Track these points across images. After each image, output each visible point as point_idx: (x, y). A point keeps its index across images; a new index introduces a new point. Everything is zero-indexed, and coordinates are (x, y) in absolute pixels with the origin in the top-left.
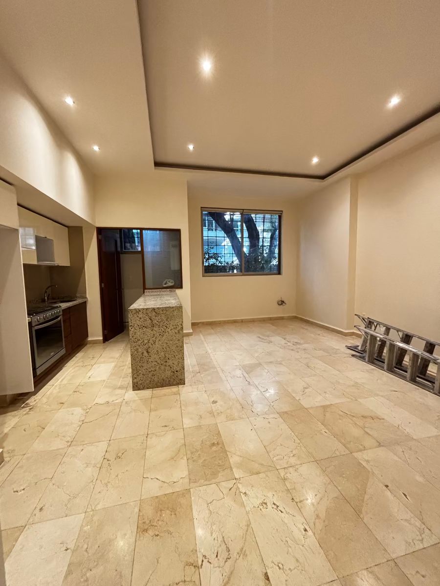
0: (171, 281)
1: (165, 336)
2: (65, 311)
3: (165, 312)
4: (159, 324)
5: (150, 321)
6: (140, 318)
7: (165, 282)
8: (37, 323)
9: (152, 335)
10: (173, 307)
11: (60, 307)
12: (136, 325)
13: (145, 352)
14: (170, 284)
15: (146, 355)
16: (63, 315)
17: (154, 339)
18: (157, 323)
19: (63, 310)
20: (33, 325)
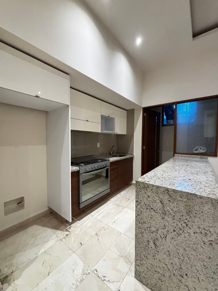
0: (203, 148)
1: (183, 236)
2: (112, 163)
3: (185, 200)
4: (173, 214)
5: (160, 204)
6: (149, 197)
7: (196, 148)
8: (85, 171)
9: (162, 225)
10: (201, 197)
11: (109, 160)
12: (142, 203)
13: (152, 242)
14: (202, 151)
15: (153, 246)
16: (110, 166)
17: (165, 231)
18: (171, 212)
19: (111, 163)
20: (81, 173)
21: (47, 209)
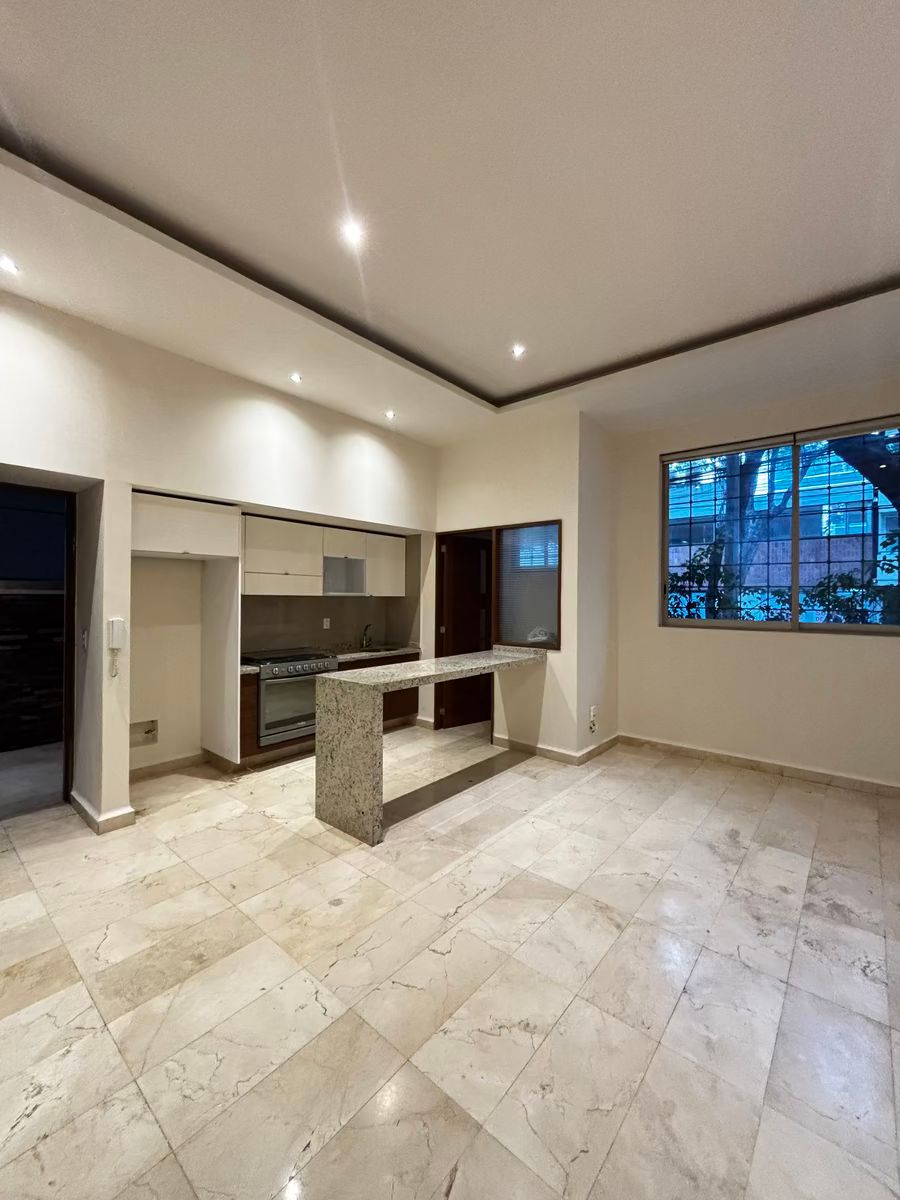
1: (351, 736)
4: (344, 712)
5: (335, 702)
8: (271, 675)
9: (337, 729)
13: (329, 756)
14: (541, 638)
15: (331, 761)
17: (339, 737)
18: (343, 709)
20: (262, 677)
21: (199, 752)
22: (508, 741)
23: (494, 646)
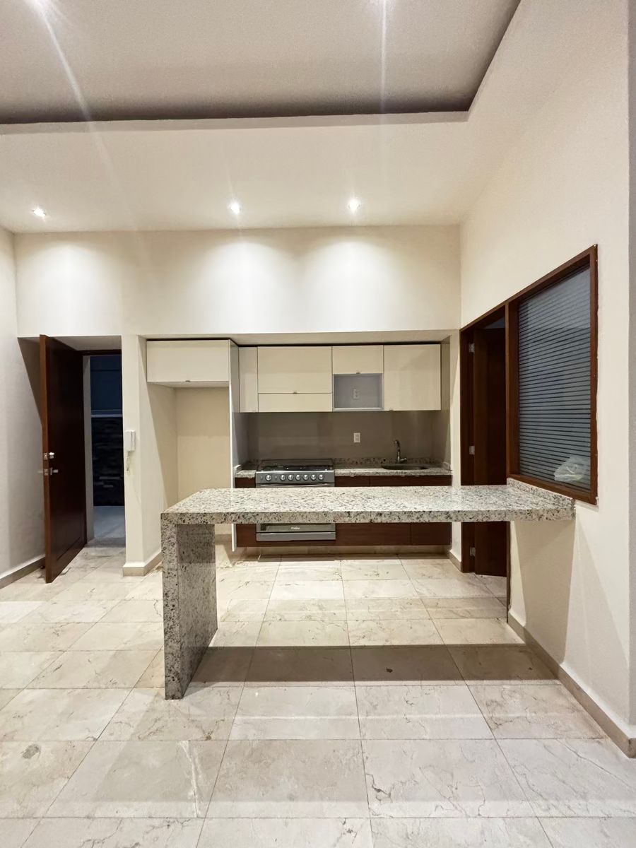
19: (336, 478)
20: (257, 482)
22: (524, 629)
23: (509, 480)
